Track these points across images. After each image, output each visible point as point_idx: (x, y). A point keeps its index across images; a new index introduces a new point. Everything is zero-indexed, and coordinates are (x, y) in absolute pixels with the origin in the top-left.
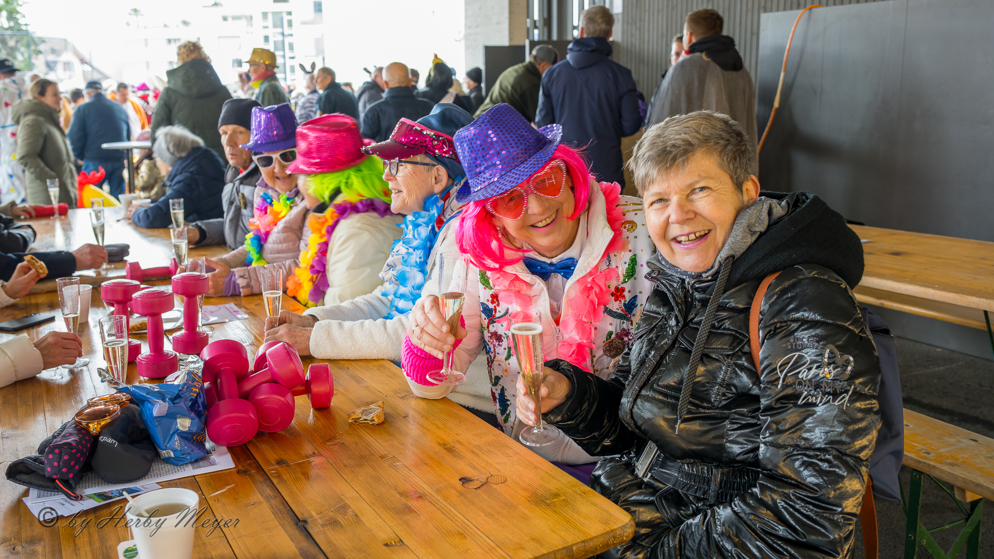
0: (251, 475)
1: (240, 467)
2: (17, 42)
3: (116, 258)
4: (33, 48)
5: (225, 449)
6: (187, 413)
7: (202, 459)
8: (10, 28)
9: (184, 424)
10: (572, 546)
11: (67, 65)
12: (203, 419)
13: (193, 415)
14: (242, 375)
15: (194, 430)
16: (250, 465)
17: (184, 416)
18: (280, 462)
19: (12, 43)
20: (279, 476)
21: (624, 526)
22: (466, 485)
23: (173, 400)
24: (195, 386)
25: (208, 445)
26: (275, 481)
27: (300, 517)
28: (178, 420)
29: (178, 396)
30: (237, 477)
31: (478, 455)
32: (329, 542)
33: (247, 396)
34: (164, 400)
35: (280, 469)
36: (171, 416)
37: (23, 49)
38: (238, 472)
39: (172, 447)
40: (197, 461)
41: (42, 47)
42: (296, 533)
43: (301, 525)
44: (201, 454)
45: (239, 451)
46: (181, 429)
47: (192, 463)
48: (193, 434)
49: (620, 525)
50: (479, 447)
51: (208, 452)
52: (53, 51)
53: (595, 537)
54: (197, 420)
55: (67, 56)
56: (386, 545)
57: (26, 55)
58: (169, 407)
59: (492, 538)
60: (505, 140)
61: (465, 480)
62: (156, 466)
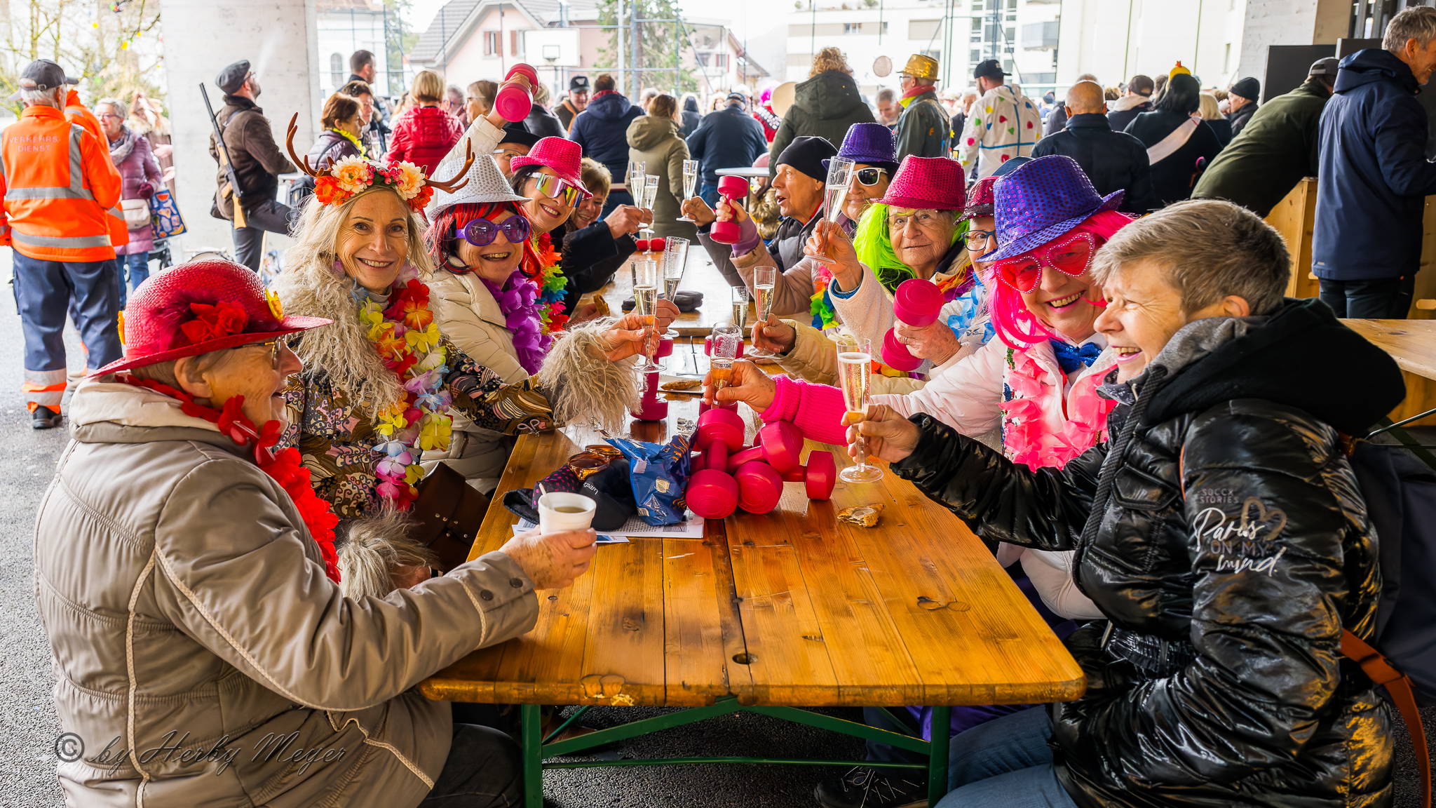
0: (714, 550)
1: (708, 540)
2: (665, 31)
3: (687, 308)
4: (682, 38)
5: (701, 520)
6: (664, 474)
7: (676, 524)
8: (660, 14)
9: (663, 486)
10: (994, 686)
11: (721, 59)
12: (683, 485)
13: (672, 478)
14: (736, 449)
15: (672, 494)
16: (718, 539)
17: (662, 478)
18: (746, 543)
19: (659, 33)
20: (739, 555)
21: (1068, 683)
22: (921, 604)
23: (652, 460)
24: (679, 451)
25: (688, 513)
26: (733, 559)
27: (739, 595)
28: (657, 481)
29: (658, 457)
30: (700, 547)
31: (955, 579)
32: (753, 622)
33: (733, 471)
34: (643, 458)
35: (743, 550)
36: (650, 475)
37: (670, 40)
38: (703, 543)
39: (648, 506)
40: (670, 525)
41: (692, 38)
42: (727, 607)
43: (735, 602)
44: (676, 520)
45: (714, 527)
46: (658, 489)
47: (666, 526)
48: (673, 498)
49: (1063, 680)
50: (961, 572)
51: (684, 519)
52: (707, 41)
53: (1026, 684)
54: (675, 484)
55: (723, 48)
56: (805, 637)
57: (673, 47)
58: (647, 466)
59: (914, 657)
60: (1033, 199)
61: (923, 600)
62: (631, 523)
